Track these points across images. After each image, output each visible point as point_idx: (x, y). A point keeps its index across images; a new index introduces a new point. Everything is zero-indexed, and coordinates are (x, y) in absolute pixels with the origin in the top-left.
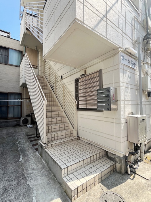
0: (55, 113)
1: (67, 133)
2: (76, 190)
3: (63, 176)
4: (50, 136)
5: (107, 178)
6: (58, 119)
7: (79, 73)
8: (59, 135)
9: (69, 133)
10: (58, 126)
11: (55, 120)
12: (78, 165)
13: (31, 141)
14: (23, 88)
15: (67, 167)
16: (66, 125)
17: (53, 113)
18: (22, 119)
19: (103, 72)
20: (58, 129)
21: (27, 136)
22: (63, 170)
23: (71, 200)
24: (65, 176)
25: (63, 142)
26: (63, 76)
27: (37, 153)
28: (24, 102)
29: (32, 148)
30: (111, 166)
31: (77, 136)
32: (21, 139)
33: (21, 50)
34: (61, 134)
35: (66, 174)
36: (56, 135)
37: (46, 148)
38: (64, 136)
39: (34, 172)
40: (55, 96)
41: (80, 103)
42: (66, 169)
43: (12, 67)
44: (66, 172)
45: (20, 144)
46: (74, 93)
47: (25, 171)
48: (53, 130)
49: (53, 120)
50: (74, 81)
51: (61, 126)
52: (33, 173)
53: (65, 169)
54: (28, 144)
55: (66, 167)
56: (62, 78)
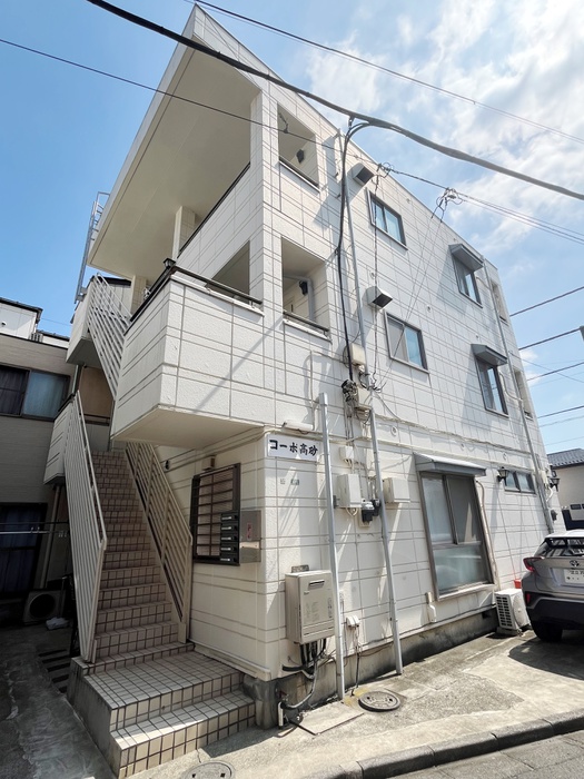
0: (136, 572)
1: (159, 633)
2: (133, 750)
3: (112, 727)
4: (105, 642)
5: (225, 738)
6: (140, 591)
7: (201, 462)
8: (133, 637)
9: (166, 632)
10: (137, 613)
11: (132, 592)
12: (155, 703)
13: (50, 670)
14: (55, 489)
15: (125, 707)
16: (160, 610)
17: (128, 573)
18: (32, 597)
19: (243, 469)
20: (136, 621)
21: (40, 655)
22: (114, 713)
23: (117, 776)
24: (117, 729)
25: (141, 659)
26: (172, 461)
27: (64, 699)
28: (50, 535)
29: (50, 686)
30: (238, 709)
31: (188, 641)
32: (19, 664)
33: (65, 373)
34: (142, 636)
35: (120, 725)
36: (124, 639)
37: (88, 674)
38: (149, 643)
39: (45, 737)
40: (145, 520)
41: (200, 541)
42: (122, 711)
43: (31, 422)
44: (121, 717)
45: (14, 680)
46: (188, 512)
47: (21, 737)
48: (119, 624)
49: (124, 594)
50: (190, 482)
51: (145, 612)
52: (42, 739)
53: (118, 709)
54: (41, 677)
55: (122, 704)
56: (167, 467)
